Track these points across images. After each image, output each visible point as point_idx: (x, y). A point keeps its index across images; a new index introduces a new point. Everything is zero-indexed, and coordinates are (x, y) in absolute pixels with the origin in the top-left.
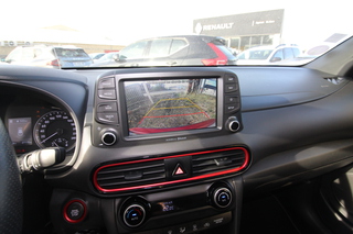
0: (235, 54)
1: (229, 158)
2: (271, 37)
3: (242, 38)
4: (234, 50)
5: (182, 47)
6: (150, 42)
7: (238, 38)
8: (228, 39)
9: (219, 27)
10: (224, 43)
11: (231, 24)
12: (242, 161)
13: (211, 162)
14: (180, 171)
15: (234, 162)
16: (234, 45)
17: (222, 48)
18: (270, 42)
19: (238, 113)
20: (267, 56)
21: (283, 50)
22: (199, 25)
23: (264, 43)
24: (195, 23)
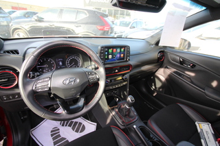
6: (62, 10)
12: (130, 69)
21: (136, 22)
23: (127, 15)
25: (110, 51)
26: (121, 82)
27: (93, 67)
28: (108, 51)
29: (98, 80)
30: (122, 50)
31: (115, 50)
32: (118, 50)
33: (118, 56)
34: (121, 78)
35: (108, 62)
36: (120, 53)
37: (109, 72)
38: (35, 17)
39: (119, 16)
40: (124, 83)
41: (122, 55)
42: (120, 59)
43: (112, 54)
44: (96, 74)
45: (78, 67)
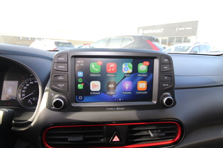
0: (164, 48)
1: (163, 130)
2: (189, 38)
3: (170, 38)
4: (164, 46)
5: (130, 42)
6: (110, 39)
7: (167, 38)
8: (160, 39)
9: (154, 31)
10: (157, 41)
11: (162, 30)
12: (175, 135)
13: (145, 133)
14: (116, 139)
15: (167, 135)
16: (164, 42)
17: (156, 43)
18: (189, 41)
19: (171, 90)
20: (187, 50)
21: (199, 46)
22: (141, 30)
23: (185, 42)
24: (139, 29)
25: (95, 67)
30: (143, 68)
31: (111, 65)
32: (127, 68)
36: (135, 76)
39: (174, 43)
41: (142, 85)
43: (102, 78)
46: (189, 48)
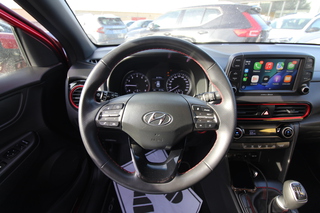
1: (297, 109)
6: (184, 12)
13: (284, 111)
20: (303, 25)
25: (257, 66)
26: (274, 141)
27: (211, 96)
28: (251, 67)
29: (217, 126)
30: (291, 65)
31: (269, 64)
32: (280, 66)
33: (277, 78)
34: (273, 130)
35: (248, 90)
36: (284, 72)
37: (246, 114)
38: (150, 26)
39: (282, 11)
40: (281, 145)
41: (288, 79)
42: (281, 86)
43: (261, 73)
44: (212, 112)
45: (185, 93)
46: (307, 21)
